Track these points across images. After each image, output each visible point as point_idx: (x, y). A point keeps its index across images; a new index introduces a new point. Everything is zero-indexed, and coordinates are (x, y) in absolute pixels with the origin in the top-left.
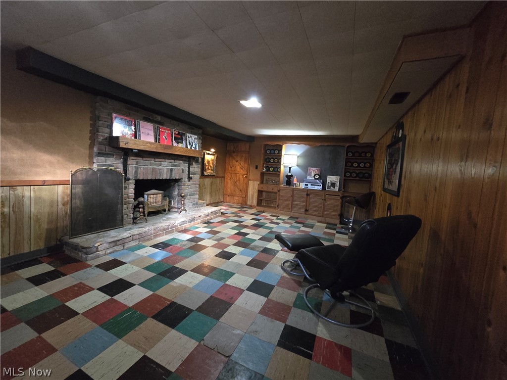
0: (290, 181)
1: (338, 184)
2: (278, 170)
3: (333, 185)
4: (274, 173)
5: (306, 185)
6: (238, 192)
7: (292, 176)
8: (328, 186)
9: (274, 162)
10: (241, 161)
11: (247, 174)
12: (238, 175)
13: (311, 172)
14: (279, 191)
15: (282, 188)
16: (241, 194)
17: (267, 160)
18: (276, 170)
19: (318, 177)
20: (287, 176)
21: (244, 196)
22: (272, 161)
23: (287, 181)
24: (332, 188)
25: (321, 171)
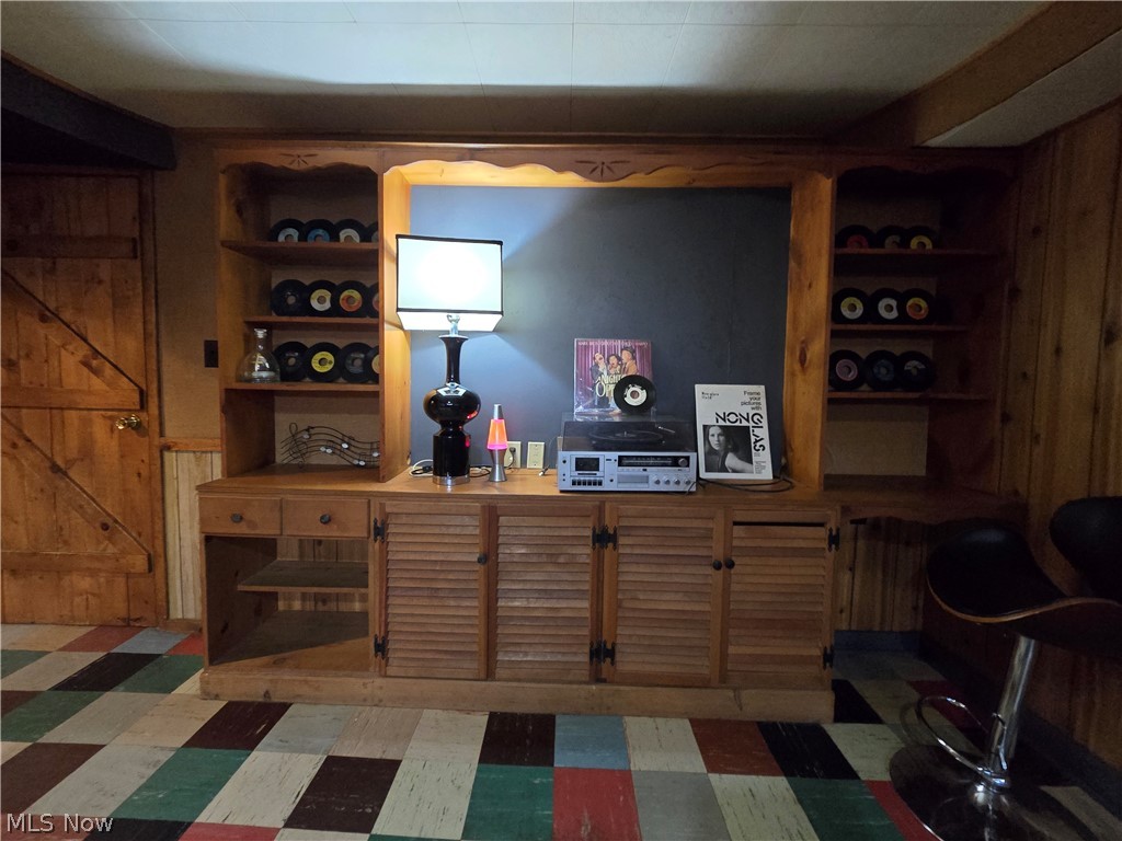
0: (461, 438)
1: (763, 433)
2: (367, 363)
3: (737, 439)
4: (342, 386)
5: (582, 465)
6: (87, 543)
7: (469, 403)
8: (710, 452)
9: (336, 310)
10: (79, 310)
11: (143, 405)
12: (72, 416)
13: (596, 372)
14: (380, 531)
15: (411, 506)
16: (111, 550)
17: (285, 302)
18: (356, 366)
19: (642, 396)
20: (434, 406)
21: (140, 562)
22: (320, 301)
23: (438, 441)
24: (731, 460)
25: (654, 358)
